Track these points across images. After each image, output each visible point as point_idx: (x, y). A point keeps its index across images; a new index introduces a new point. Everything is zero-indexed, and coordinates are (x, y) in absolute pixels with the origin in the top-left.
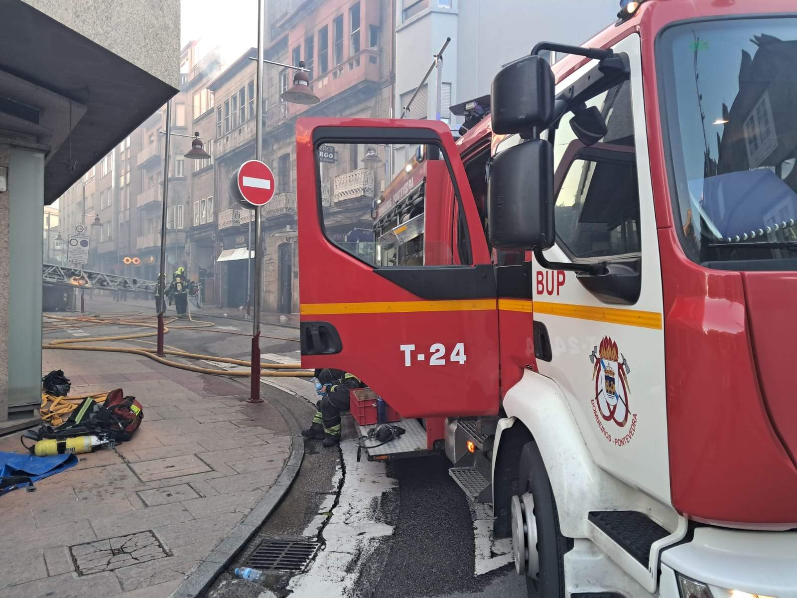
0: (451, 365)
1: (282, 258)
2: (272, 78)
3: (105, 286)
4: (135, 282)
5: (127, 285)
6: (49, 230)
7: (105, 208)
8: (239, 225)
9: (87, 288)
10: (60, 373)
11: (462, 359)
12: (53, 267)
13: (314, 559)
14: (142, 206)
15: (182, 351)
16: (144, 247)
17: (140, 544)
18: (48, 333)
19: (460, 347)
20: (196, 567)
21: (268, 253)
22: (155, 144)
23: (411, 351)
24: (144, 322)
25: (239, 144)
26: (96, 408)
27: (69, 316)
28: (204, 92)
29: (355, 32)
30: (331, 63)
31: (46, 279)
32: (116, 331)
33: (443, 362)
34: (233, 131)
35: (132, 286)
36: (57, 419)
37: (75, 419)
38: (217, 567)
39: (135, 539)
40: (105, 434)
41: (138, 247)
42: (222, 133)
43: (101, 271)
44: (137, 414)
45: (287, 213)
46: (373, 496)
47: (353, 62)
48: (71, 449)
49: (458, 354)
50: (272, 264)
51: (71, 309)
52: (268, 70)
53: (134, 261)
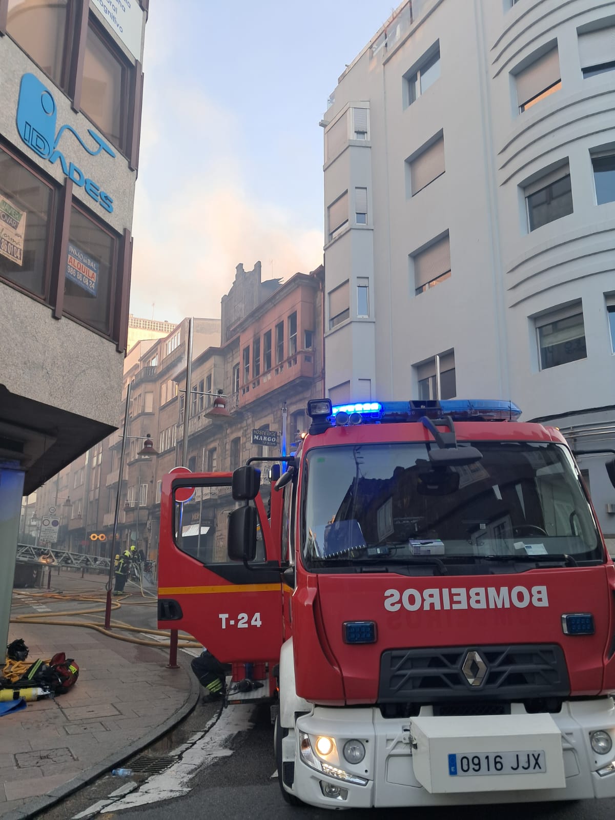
0: (252, 628)
2: (227, 372)
3: (69, 563)
5: (89, 563)
6: (27, 507)
7: (78, 487)
8: (193, 503)
9: (54, 566)
10: (21, 641)
11: (259, 623)
12: (26, 547)
13: (170, 768)
14: (110, 485)
15: (127, 625)
16: (110, 523)
17: (58, 754)
18: (17, 609)
19: (257, 615)
20: (91, 766)
21: (219, 530)
23: (226, 618)
24: (101, 598)
25: (198, 429)
26: (44, 668)
27: (35, 591)
28: (170, 382)
29: (293, 335)
30: (274, 361)
32: (75, 607)
33: (246, 626)
34: (193, 417)
35: (93, 563)
36: (15, 677)
37: (28, 675)
38: (104, 768)
39: (56, 752)
40: (48, 687)
41: (104, 525)
43: (66, 550)
44: (73, 673)
46: (230, 733)
47: (291, 361)
48: (23, 697)
49: (256, 620)
50: (223, 540)
51: (39, 586)
52: (224, 365)
53: (100, 537)
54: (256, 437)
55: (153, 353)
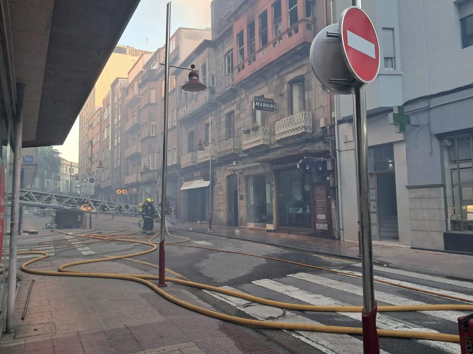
1: (229, 185)
2: (219, 60)
3: (105, 210)
4: (127, 207)
5: (122, 209)
7: (105, 160)
8: (196, 164)
9: (93, 213)
12: (69, 198)
14: (128, 157)
16: (130, 182)
21: (219, 183)
22: (136, 117)
25: (196, 108)
29: (291, 9)
30: (271, 37)
31: (63, 207)
34: (191, 100)
35: (125, 210)
41: (126, 183)
42: (183, 102)
43: (102, 200)
45: (234, 152)
47: (291, 31)
50: (222, 190)
51: (82, 226)
52: (216, 55)
53: (123, 192)
54: (258, 104)
55: (154, 61)
